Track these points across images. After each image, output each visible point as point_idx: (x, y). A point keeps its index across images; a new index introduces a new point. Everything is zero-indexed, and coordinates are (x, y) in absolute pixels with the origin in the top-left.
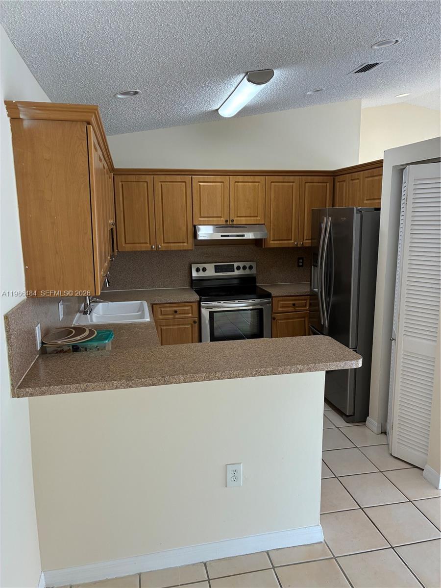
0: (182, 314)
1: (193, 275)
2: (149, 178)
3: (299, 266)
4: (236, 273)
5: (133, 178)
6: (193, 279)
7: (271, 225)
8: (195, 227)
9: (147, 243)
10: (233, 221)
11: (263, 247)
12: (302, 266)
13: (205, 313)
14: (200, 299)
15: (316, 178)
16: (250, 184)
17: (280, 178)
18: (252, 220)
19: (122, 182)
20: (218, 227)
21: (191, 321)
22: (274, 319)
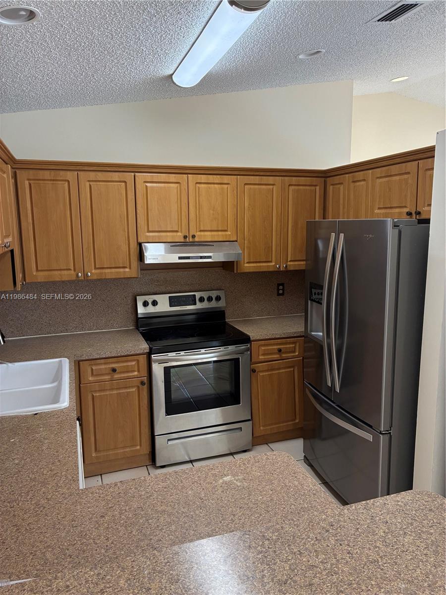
0: (124, 372)
1: (139, 311)
2: (71, 176)
3: (279, 294)
4: (199, 306)
5: (47, 175)
6: (139, 316)
7: (246, 242)
8: (140, 245)
9: (70, 269)
10: (194, 236)
11: (235, 272)
12: (283, 294)
13: (158, 371)
14: (151, 349)
15: (302, 180)
16: (216, 185)
17: (256, 179)
18: (219, 236)
19: (28, 180)
20: (174, 245)
21: (136, 382)
22: (254, 371)
